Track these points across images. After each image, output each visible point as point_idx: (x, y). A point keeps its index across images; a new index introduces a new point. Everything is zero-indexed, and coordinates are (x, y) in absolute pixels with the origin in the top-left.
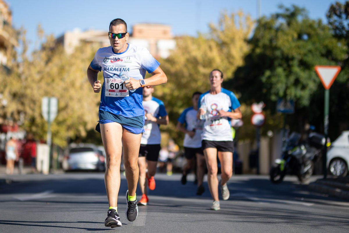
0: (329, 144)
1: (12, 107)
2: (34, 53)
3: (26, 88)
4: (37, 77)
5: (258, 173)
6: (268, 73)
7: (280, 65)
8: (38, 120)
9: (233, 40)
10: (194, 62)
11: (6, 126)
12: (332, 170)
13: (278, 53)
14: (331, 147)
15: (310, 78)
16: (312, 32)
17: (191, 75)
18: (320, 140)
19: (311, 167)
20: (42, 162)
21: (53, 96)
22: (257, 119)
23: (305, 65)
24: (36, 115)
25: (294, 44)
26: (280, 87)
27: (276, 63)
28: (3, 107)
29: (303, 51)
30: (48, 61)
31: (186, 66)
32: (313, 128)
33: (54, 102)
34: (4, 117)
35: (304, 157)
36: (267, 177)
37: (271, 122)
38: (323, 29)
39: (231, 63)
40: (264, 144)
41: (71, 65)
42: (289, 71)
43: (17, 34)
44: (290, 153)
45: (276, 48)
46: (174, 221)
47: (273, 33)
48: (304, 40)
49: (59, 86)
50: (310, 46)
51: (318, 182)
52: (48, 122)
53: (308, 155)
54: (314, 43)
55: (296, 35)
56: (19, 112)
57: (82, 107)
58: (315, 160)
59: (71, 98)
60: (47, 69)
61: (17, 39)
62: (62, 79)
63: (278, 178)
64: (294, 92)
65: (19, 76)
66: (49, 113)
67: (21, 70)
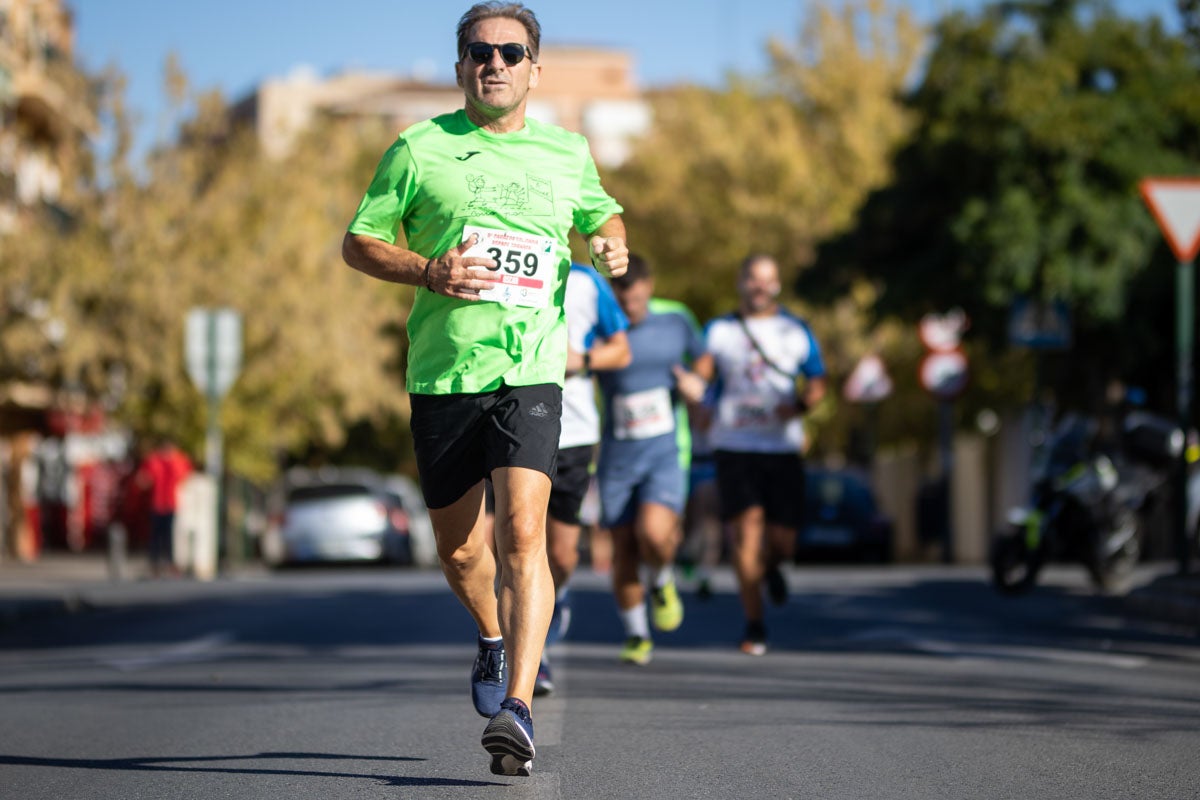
0: (1194, 453)
1: (83, 346)
2: (157, 155)
3: (129, 278)
4: (167, 240)
5: (948, 558)
6: (975, 210)
7: (1018, 181)
8: (175, 392)
9: (850, 97)
10: (715, 177)
11: (59, 414)
13: (1010, 140)
15: (1123, 221)
16: (1130, 63)
17: (706, 224)
18: (1164, 439)
19: (1135, 535)
20: (192, 537)
21: (225, 304)
22: (942, 368)
23: (1108, 180)
24: (169, 371)
25: (1065, 107)
26: (1020, 258)
27: (1005, 173)
28: (52, 348)
29: (1098, 129)
30: (206, 182)
31: (688, 189)
32: (1138, 397)
33: (228, 326)
34: (56, 381)
35: (1107, 498)
36: (981, 573)
37: (990, 382)
38: (1167, 48)
39: (845, 178)
40: (967, 459)
41: (286, 194)
42: (1049, 200)
43: (94, 90)
44: (1060, 485)
45: (1002, 122)
46: (660, 728)
47: (990, 69)
48: (1102, 94)
49: (245, 270)
50: (1122, 112)
51: (1158, 585)
52: (211, 396)
53: (1123, 494)
54: (1136, 102)
55: (1070, 74)
56: (107, 364)
57: (326, 340)
58: (1146, 509)
59: (289, 312)
60: (202, 212)
61: (94, 108)
62: (255, 246)
63: (1017, 575)
64: (1069, 274)
65: (104, 238)
66: (211, 364)
67: (109, 214)
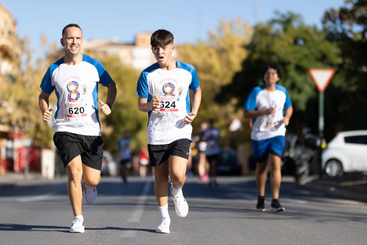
0: (324, 145)
1: (17, 114)
2: (38, 61)
3: (30, 95)
8: (43, 127)
9: (231, 47)
11: (12, 133)
12: (328, 171)
13: (275, 59)
14: (326, 148)
15: (305, 81)
16: (308, 38)
18: (315, 141)
19: (307, 168)
23: (302, 70)
24: (41, 122)
25: (290, 49)
28: (9, 115)
29: (299, 56)
34: (10, 124)
35: (300, 158)
38: (318, 34)
42: (285, 76)
43: (22, 43)
44: (286, 154)
48: (300, 46)
50: (305, 51)
51: (313, 182)
53: (304, 156)
54: (309, 48)
55: (291, 40)
56: (24, 120)
58: (311, 161)
61: (22, 48)
65: (24, 84)
67: (25, 77)
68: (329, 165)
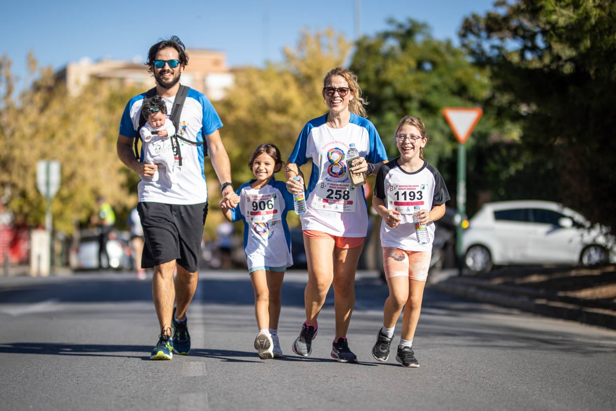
0: (465, 224)
2: (24, 95)
4: (29, 132)
7: (391, 108)
8: (31, 194)
12: (469, 262)
13: (388, 91)
14: (469, 228)
15: (435, 126)
16: (437, 59)
18: (452, 218)
19: (440, 259)
20: (39, 258)
21: (54, 159)
23: (429, 108)
24: (29, 187)
25: (410, 77)
27: (386, 106)
29: (424, 87)
30: (45, 107)
33: (55, 168)
38: (454, 53)
41: (79, 112)
45: (384, 83)
47: (379, 61)
48: (426, 72)
50: (435, 80)
51: (450, 280)
52: (47, 197)
54: (440, 75)
55: (413, 63)
58: (444, 248)
59: (81, 162)
60: (43, 120)
66: (48, 184)
68: (471, 253)
